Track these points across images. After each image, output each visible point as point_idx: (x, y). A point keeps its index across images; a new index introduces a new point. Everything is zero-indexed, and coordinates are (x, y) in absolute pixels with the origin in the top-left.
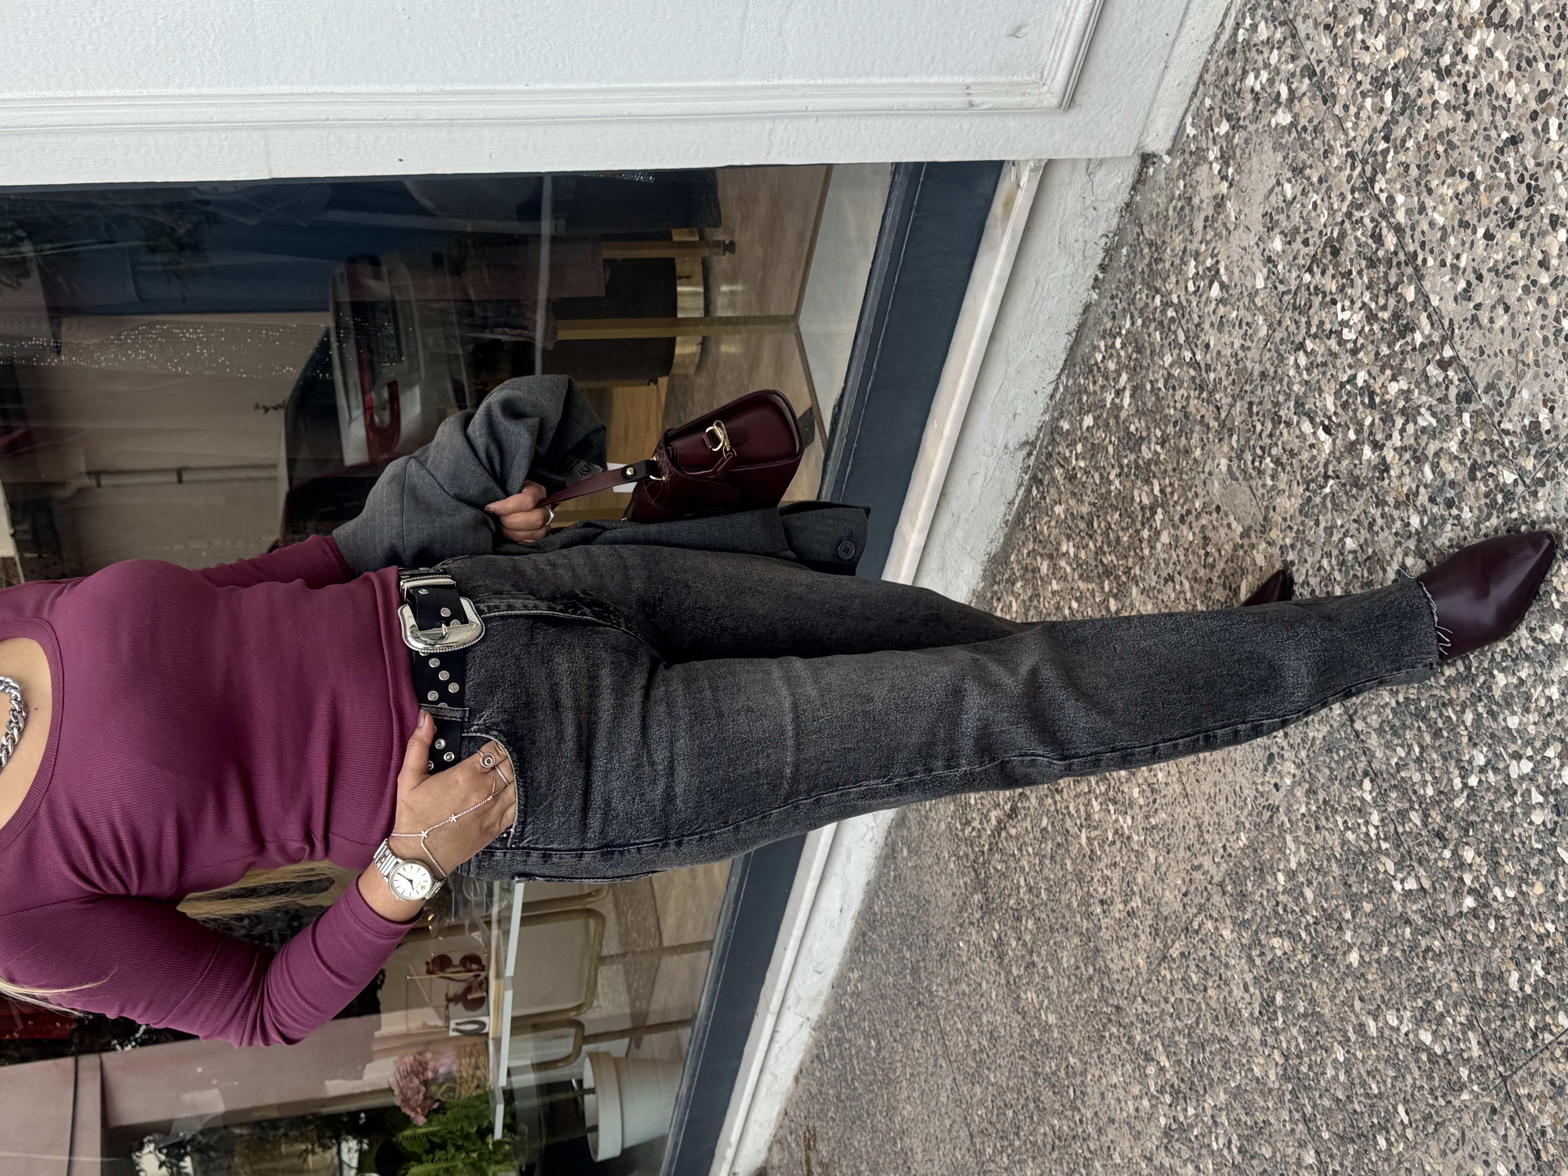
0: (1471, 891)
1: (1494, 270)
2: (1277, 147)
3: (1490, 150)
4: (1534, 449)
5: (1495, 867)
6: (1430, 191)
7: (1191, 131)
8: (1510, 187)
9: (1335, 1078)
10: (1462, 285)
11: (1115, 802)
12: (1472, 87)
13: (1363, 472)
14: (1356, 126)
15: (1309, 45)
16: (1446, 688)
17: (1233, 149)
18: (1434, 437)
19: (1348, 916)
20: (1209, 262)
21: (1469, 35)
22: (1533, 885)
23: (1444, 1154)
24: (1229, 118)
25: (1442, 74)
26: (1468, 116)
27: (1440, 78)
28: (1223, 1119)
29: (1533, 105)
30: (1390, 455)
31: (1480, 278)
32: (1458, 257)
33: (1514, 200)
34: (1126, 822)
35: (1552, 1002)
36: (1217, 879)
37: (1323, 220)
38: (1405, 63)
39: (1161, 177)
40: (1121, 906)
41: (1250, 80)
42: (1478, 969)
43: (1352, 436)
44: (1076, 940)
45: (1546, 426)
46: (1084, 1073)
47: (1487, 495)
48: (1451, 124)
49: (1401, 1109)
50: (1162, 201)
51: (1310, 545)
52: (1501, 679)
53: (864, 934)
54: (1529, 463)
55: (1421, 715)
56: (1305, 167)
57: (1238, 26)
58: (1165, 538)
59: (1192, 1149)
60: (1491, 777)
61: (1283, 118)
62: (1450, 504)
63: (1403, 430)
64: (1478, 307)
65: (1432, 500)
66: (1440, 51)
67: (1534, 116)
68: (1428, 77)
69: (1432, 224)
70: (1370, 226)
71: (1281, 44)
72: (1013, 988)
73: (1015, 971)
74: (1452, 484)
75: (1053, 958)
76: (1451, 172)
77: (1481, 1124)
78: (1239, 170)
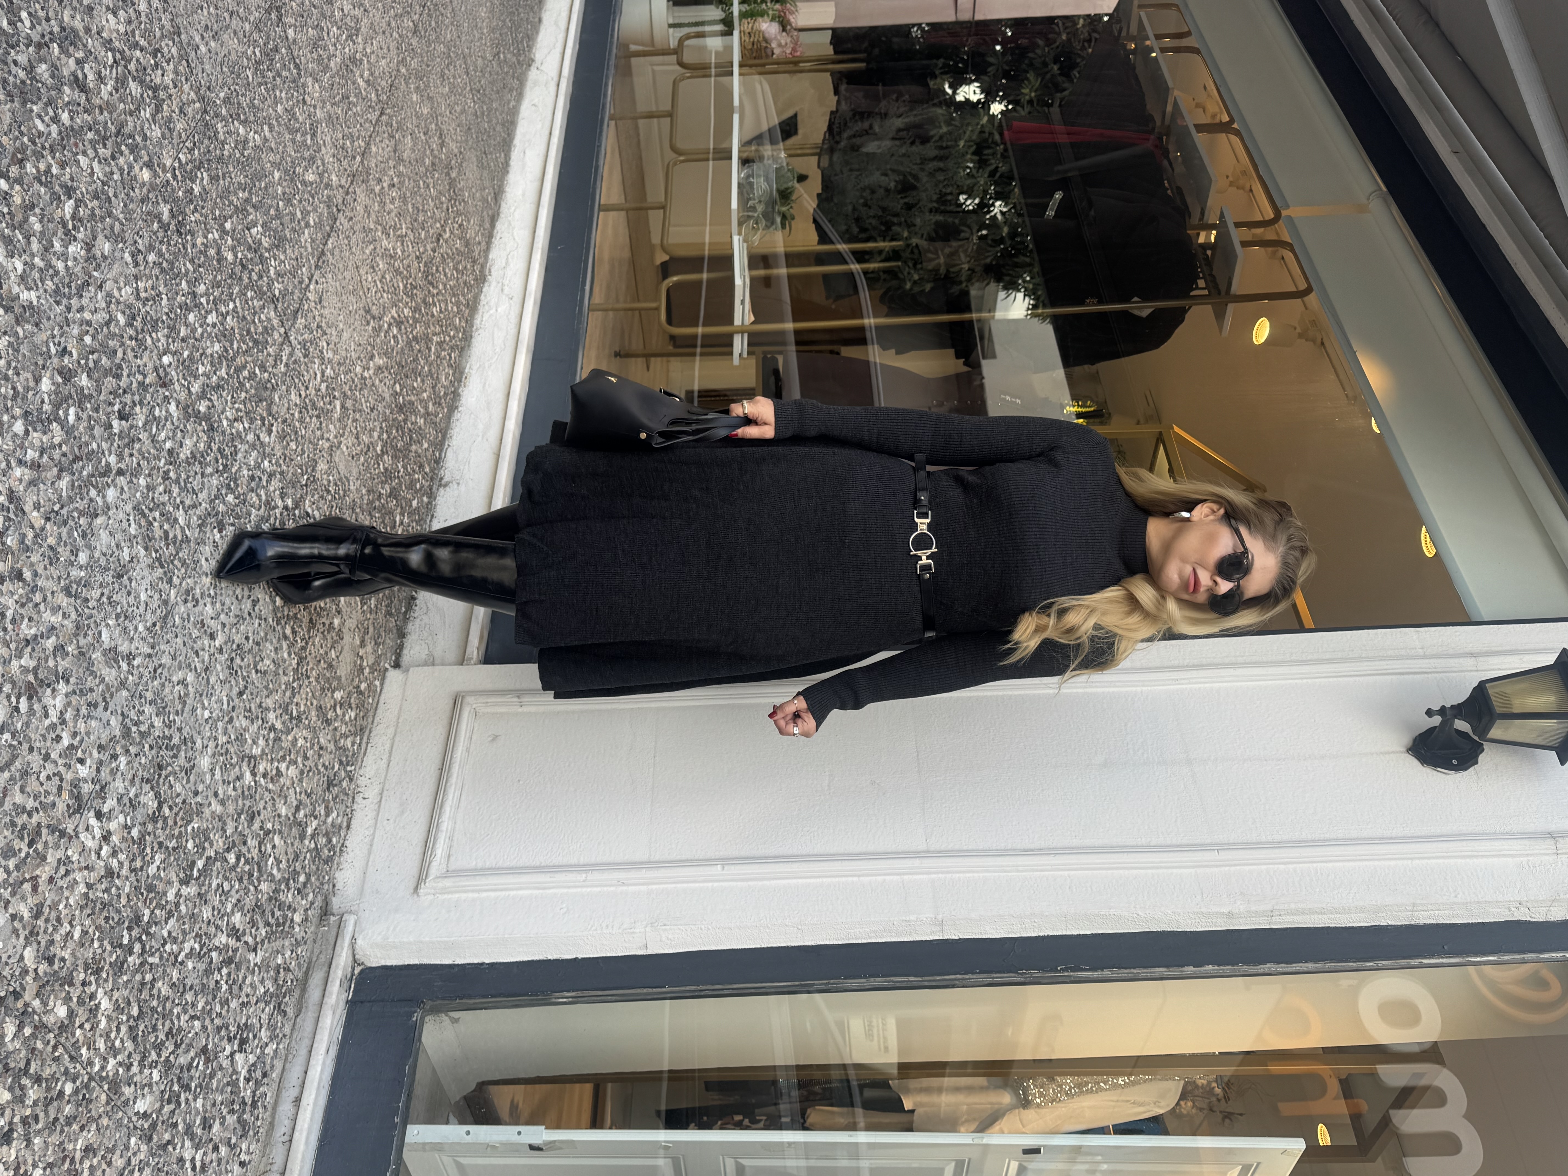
0: (227, 233)
1: (244, 619)
2: (339, 679)
3: (250, 686)
4: (220, 517)
5: (218, 253)
6: (274, 661)
7: (377, 683)
8: (241, 667)
9: (281, 91)
10: (256, 608)
11: (391, 255)
12: (260, 722)
13: (290, 491)
14: (307, 694)
15: (329, 737)
16: (246, 362)
17: (359, 676)
18: (263, 517)
19: (281, 203)
20: (365, 607)
21: (263, 750)
22: (203, 244)
23: (230, 53)
24: (361, 693)
25: (272, 728)
26: (260, 706)
27: (273, 725)
28: (331, 48)
29: (234, 714)
30: (280, 503)
31: (250, 614)
32: (260, 625)
33: (238, 661)
34: (385, 243)
35: (189, 168)
36: (341, 214)
37: (317, 639)
38: (288, 731)
39: (389, 655)
40: (385, 185)
41: (353, 715)
42: (221, 182)
43: (297, 512)
44: (405, 155)
45: (216, 531)
46: (398, 62)
47: (237, 486)
48: (268, 700)
49: (250, 79)
50: (388, 641)
51: (310, 442)
52: (223, 372)
53: (509, 135)
54: (221, 508)
55: (256, 342)
56: (327, 669)
57: (360, 745)
58: (376, 434)
59: (346, 24)
60: (223, 309)
61: (338, 695)
62: (252, 478)
63: (276, 519)
64: (249, 597)
65: (260, 479)
66: (275, 740)
67: (233, 708)
68: (279, 726)
69: (272, 643)
70: (298, 639)
71: (341, 737)
72: (435, 115)
73: (433, 126)
74: (252, 490)
75: (415, 140)
76: (265, 672)
77: (214, 78)
78: (355, 662)
